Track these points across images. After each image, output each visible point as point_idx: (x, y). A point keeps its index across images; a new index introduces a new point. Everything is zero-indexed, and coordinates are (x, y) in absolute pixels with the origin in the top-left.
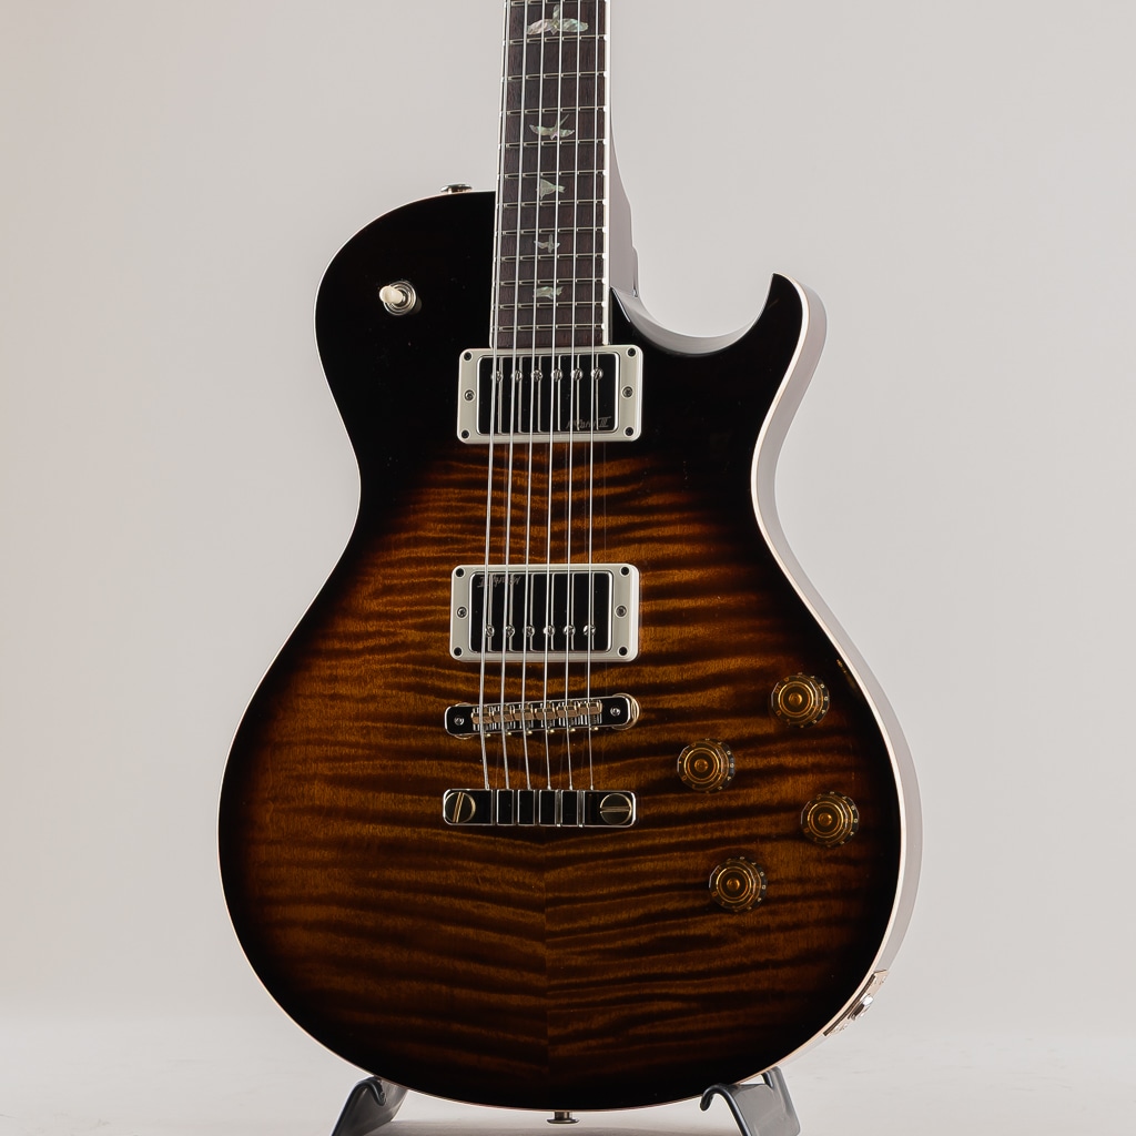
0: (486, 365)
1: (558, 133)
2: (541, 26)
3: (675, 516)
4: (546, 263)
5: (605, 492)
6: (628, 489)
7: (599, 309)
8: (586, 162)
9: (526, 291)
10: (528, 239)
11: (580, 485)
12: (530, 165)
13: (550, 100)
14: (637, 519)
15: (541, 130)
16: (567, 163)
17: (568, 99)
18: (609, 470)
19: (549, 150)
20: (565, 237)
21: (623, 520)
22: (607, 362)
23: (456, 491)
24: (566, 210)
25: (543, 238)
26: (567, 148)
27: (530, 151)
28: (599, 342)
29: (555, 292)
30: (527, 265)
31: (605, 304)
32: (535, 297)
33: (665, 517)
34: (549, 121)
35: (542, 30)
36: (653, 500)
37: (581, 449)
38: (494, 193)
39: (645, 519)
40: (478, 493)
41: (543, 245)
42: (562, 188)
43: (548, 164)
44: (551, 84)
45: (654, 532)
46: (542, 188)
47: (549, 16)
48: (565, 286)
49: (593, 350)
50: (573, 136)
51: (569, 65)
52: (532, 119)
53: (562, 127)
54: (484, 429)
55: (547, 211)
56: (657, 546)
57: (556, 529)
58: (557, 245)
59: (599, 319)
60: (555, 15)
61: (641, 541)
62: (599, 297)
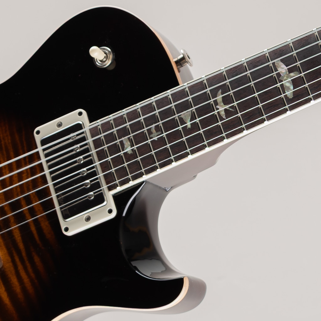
0: (78, 127)
1: (222, 108)
2: (283, 69)
3: (32, 275)
4: (143, 137)
5: (33, 228)
6: (38, 242)
7: (127, 181)
8: (209, 134)
9: (123, 132)
10: (153, 119)
11: (32, 211)
12: (197, 100)
13: (239, 95)
14: (24, 254)
15: (219, 98)
16: (205, 123)
17: (243, 106)
18: (45, 225)
19: (209, 108)
20: (162, 141)
21: (21, 246)
22: (100, 199)
23: (10, 141)
24: (178, 135)
25: (158, 129)
26: (214, 119)
27: (205, 97)
28: (110, 189)
29: (128, 149)
30: (138, 126)
31: (132, 183)
32: (123, 139)
33: (30, 270)
34: (226, 100)
35: (280, 70)
36: (37, 259)
37: (50, 204)
38: (178, 85)
39: (25, 258)
40: (12, 154)
41: (153, 130)
42: (189, 126)
43: (201, 112)
44: (249, 91)
45: (20, 267)
46: (186, 114)
47: (290, 71)
48: (133, 155)
49: (104, 187)
50: (222, 119)
51: (264, 97)
52: (224, 89)
53: (225, 110)
54: (44, 142)
55: (173, 123)
56: (13, 272)
57: (6, 208)
58: (156, 138)
59: (122, 183)
60: (292, 74)
61: (13, 261)
62: (135, 178)
